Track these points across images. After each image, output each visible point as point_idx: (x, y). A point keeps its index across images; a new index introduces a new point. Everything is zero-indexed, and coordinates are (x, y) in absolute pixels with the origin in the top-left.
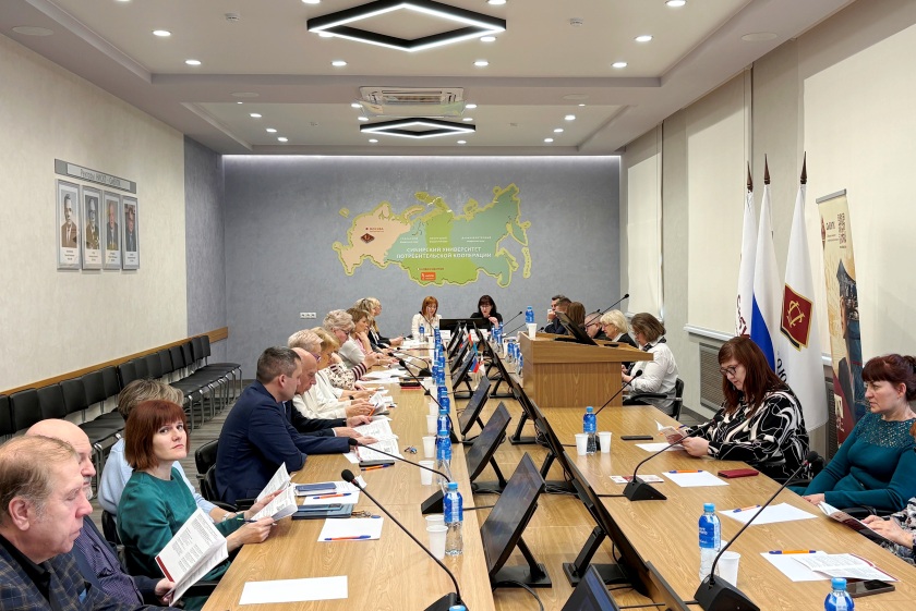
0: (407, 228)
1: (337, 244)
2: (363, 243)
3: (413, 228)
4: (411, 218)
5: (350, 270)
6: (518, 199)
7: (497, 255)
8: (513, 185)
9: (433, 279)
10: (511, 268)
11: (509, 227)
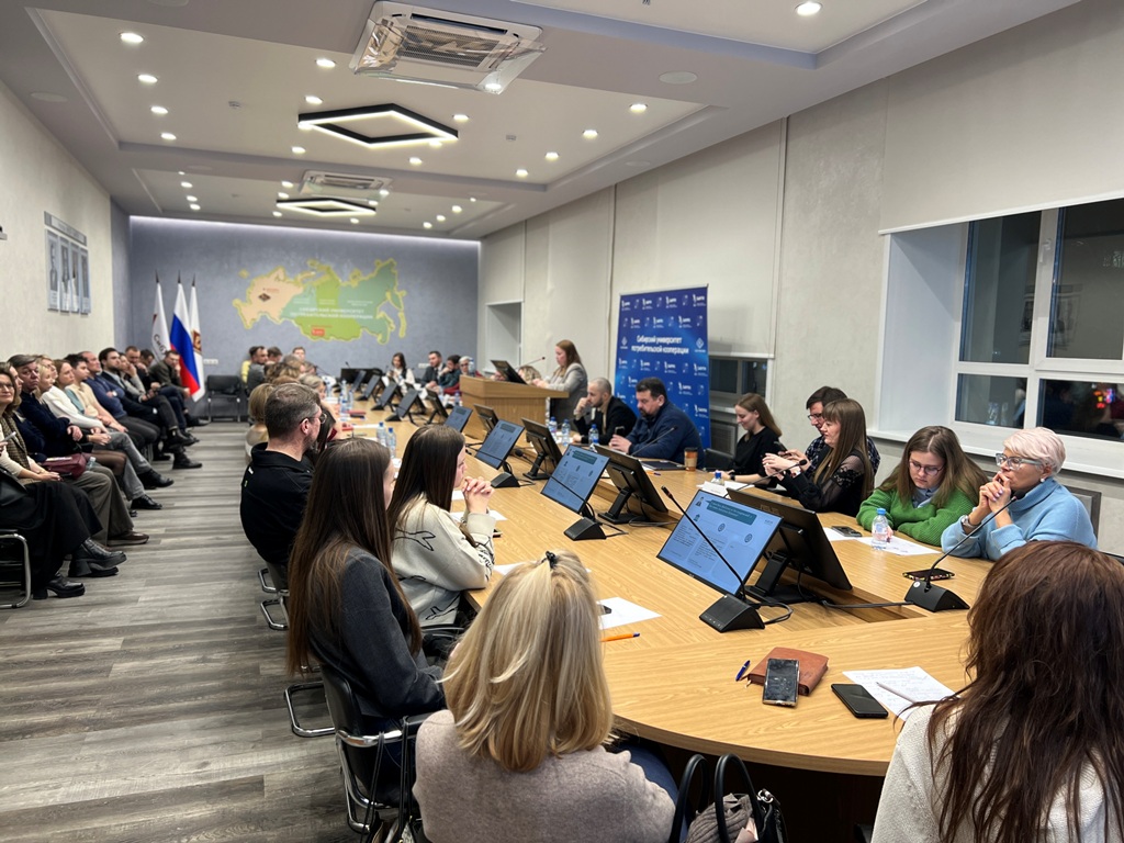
0: (300, 290)
1: (237, 302)
2: (260, 301)
3: (305, 290)
4: (303, 282)
5: (249, 324)
6: (396, 272)
7: (378, 317)
8: (391, 260)
9: (322, 335)
10: (389, 329)
11: (388, 295)
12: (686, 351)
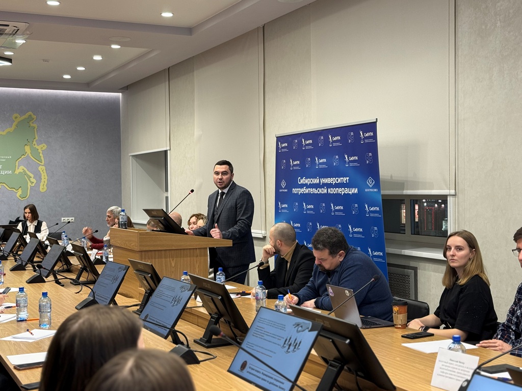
6: (35, 125)
7: (17, 172)
8: (30, 113)
10: (29, 184)
11: (27, 149)
12: (355, 191)
